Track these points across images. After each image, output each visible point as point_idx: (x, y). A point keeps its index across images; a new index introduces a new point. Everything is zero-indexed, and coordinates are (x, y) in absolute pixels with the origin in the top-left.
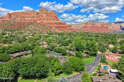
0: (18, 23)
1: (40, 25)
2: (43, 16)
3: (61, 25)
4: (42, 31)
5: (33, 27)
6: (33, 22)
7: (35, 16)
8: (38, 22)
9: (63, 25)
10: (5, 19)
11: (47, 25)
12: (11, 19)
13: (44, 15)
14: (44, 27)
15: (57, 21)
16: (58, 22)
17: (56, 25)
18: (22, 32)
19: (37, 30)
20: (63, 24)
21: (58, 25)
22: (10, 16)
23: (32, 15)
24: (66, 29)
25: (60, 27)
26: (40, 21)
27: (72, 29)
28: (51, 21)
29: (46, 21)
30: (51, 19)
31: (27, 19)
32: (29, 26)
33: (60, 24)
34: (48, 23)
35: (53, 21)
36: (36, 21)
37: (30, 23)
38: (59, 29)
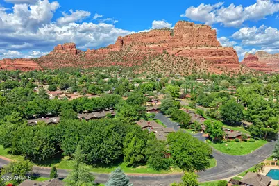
0: (134, 57)
1: (173, 59)
2: (181, 39)
3: (223, 56)
4: (177, 71)
5: (159, 63)
6: (161, 51)
7: (167, 40)
8: (171, 52)
9: (228, 57)
10: (113, 50)
11: (190, 58)
12: (123, 48)
13: (185, 36)
14: (182, 61)
15: (212, 48)
16: (216, 48)
17: (209, 57)
18: (137, 74)
19: (166, 70)
20: (229, 54)
21: (214, 57)
22: (123, 43)
23: (162, 38)
24: (235, 67)
25: (219, 61)
26: (175, 50)
27: (259, 64)
28: (199, 48)
29: (188, 48)
30: (200, 42)
31: (151, 46)
32: (153, 62)
33: (221, 53)
34: (192, 54)
35: (203, 48)
36: (167, 51)
37: (157, 55)
38: (218, 65)
